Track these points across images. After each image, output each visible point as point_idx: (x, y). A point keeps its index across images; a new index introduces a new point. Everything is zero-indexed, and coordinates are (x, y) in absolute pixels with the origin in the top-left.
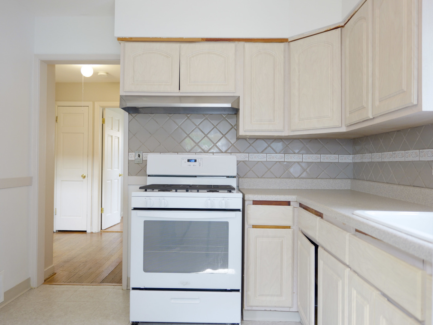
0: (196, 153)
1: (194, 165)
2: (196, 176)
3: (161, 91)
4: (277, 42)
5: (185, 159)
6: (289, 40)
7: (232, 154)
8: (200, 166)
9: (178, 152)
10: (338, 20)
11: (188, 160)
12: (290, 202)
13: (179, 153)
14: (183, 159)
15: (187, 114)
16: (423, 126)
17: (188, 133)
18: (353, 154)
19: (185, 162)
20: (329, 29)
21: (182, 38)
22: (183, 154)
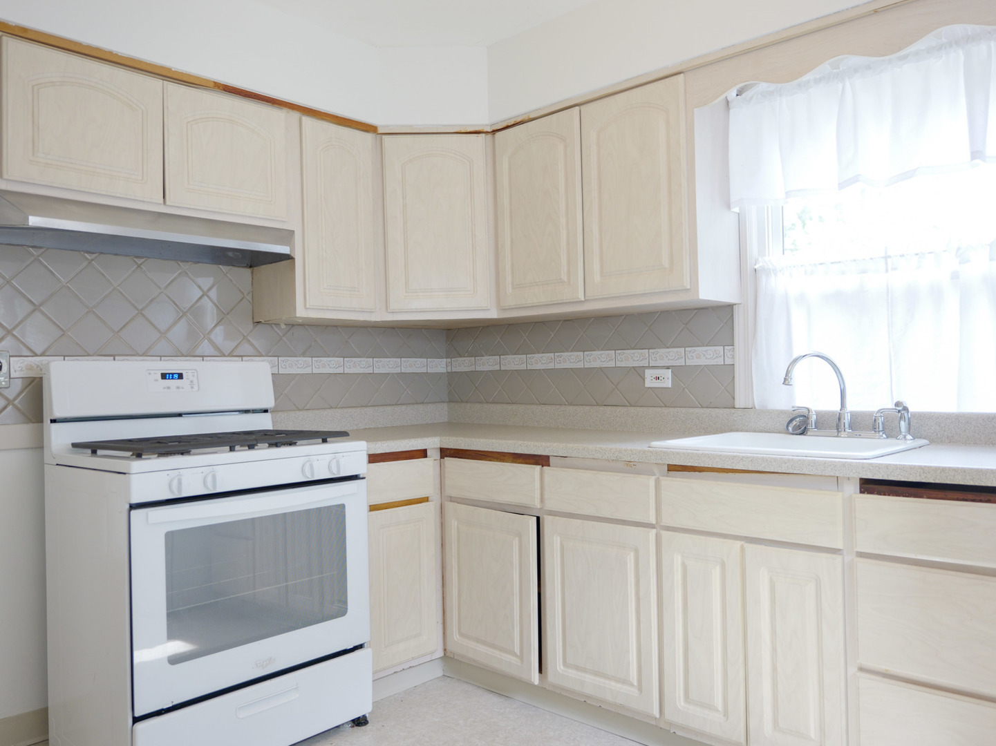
0: (161, 356)
1: (178, 388)
2: (180, 415)
3: (118, 195)
4: (358, 129)
5: (156, 372)
6: (380, 131)
7: (244, 358)
8: (192, 388)
9: (114, 356)
10: (484, 120)
11: (162, 374)
12: (426, 450)
13: (116, 358)
14: (150, 374)
15: (137, 257)
16: (622, 315)
17: (140, 308)
18: (446, 358)
19: (157, 380)
20: (463, 131)
21: (169, 70)
22: (128, 360)
